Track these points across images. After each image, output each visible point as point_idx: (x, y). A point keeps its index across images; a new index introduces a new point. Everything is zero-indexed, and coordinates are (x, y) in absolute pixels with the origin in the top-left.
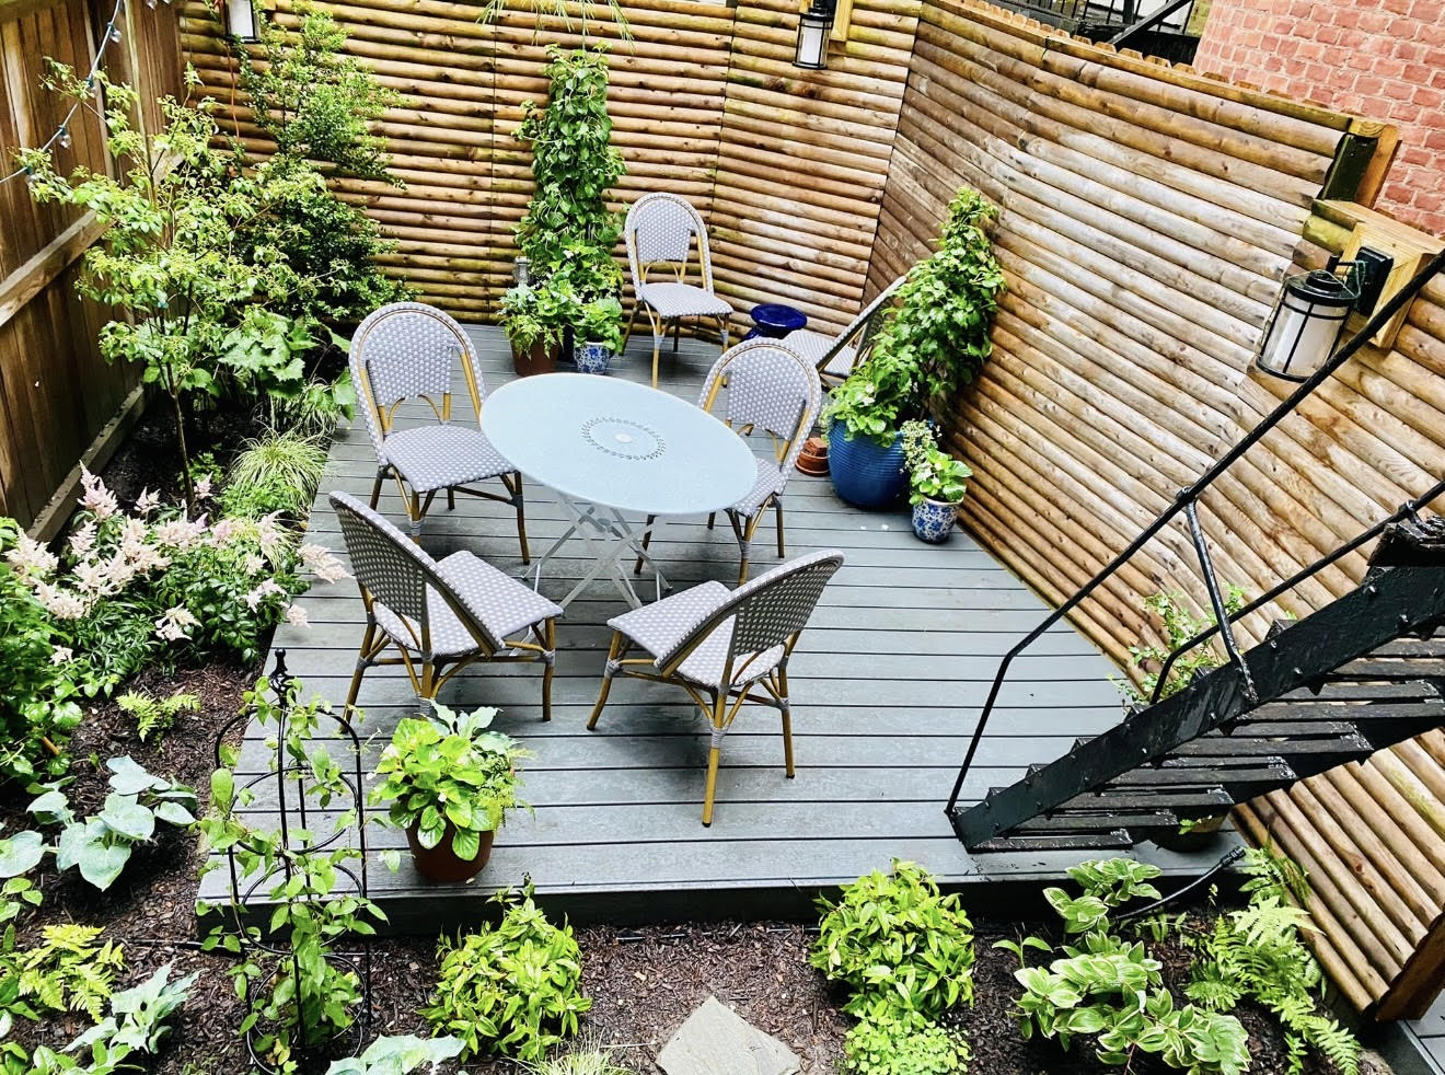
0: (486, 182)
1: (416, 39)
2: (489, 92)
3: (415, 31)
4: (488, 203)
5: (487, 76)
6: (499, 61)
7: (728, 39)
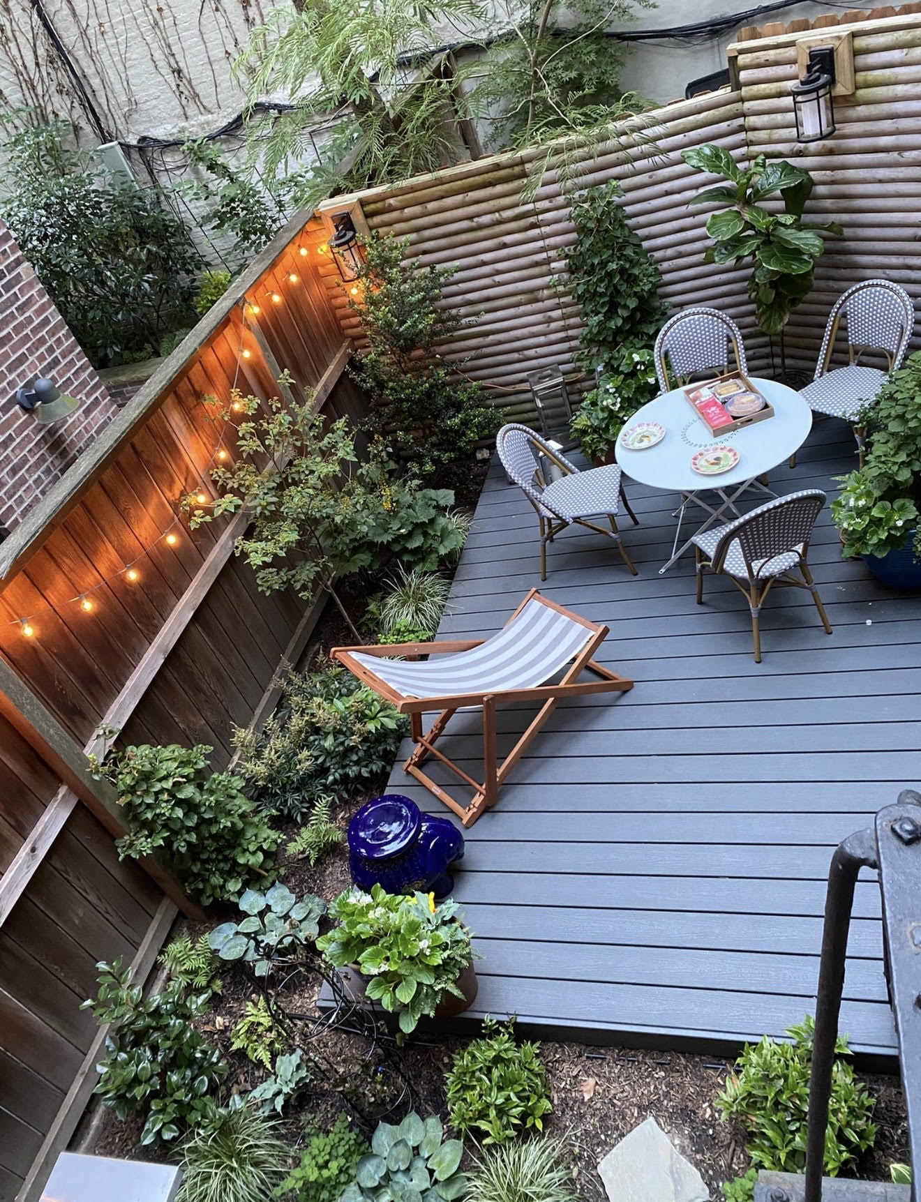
0: (557, 313)
1: (474, 224)
2: (540, 244)
3: (471, 218)
4: (565, 329)
5: (535, 232)
6: (541, 217)
7: (740, 121)
